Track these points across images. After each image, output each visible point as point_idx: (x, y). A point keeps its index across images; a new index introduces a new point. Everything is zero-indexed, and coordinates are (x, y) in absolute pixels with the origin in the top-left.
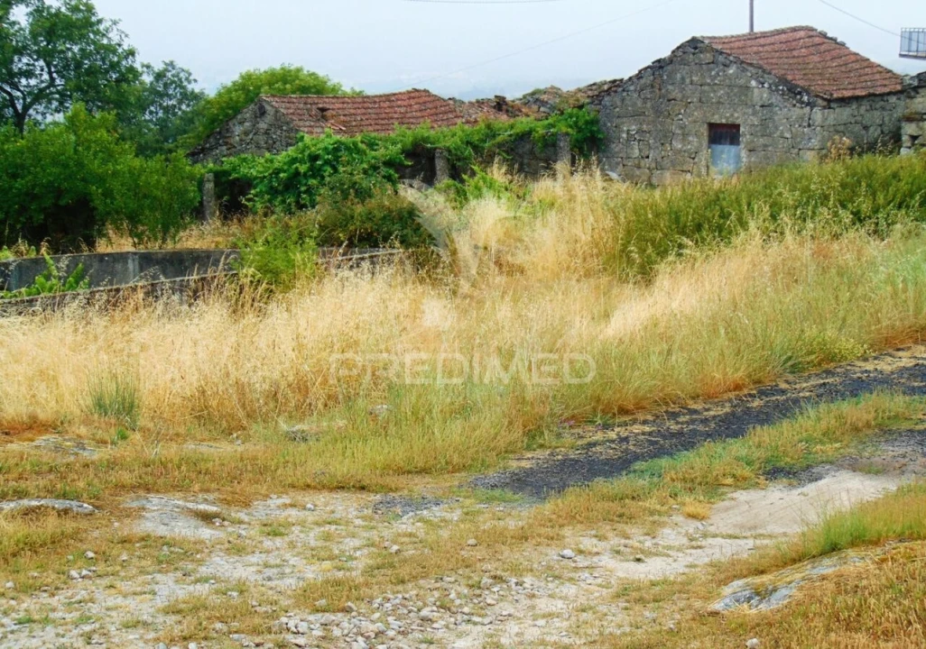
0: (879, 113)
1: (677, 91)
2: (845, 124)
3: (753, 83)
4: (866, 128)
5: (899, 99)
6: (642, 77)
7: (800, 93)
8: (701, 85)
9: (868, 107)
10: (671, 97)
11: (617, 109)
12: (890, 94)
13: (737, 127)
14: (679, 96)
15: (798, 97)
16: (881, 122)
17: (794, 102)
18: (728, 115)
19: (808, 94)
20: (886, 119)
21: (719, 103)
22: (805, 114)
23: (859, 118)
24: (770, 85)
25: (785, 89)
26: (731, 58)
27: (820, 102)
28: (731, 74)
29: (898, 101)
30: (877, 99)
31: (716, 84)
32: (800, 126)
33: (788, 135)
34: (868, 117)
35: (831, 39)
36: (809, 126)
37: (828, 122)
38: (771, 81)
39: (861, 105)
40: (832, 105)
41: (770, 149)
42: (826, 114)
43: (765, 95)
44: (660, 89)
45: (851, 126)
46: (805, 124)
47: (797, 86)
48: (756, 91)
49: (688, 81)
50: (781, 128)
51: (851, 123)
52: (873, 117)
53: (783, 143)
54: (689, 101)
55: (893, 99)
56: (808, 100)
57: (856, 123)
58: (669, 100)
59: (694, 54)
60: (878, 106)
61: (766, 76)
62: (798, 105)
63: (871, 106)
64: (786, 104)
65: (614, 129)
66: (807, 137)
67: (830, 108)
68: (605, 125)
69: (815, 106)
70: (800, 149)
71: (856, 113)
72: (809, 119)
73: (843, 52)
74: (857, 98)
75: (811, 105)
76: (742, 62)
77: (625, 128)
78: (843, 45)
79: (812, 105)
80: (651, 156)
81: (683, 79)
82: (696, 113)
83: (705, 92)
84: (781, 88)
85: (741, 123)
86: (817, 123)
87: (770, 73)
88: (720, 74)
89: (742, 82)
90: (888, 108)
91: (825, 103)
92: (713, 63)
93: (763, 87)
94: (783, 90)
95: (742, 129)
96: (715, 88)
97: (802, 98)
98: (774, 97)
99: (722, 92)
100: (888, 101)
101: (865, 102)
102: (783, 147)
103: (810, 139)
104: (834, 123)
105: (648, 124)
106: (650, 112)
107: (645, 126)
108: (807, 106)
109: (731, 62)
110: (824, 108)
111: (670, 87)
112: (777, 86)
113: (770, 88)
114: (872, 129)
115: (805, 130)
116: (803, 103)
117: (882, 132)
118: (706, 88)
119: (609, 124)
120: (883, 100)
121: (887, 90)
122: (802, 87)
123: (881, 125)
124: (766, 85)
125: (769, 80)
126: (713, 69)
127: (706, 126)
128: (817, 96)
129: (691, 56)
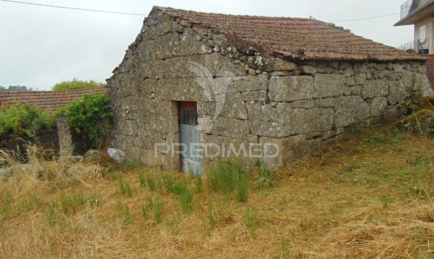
0: (384, 83)
1: (148, 69)
2: (334, 97)
3: (204, 48)
4: (367, 100)
5: (405, 68)
6: (128, 58)
7: (252, 54)
8: (164, 59)
9: (369, 76)
10: (145, 75)
11: (119, 90)
12: (395, 61)
13: (194, 104)
14: (150, 73)
15: (251, 59)
16: (387, 92)
17: (247, 68)
18: (186, 91)
19: (262, 52)
20: (393, 88)
21: (177, 77)
22: (261, 84)
23: (357, 89)
24: (220, 47)
25: (235, 50)
26: (183, 23)
27: (279, 63)
28: (184, 42)
29: (404, 71)
30: (380, 67)
31: (173, 56)
32: (256, 102)
33: (243, 116)
34: (370, 88)
35: (338, 28)
36: (268, 101)
37: (301, 95)
38: (220, 43)
39: (359, 72)
40: (306, 69)
41: (226, 133)
42: (295, 83)
43: (216, 63)
44: (138, 68)
45: (345, 98)
46: (263, 99)
47: (248, 44)
48: (207, 57)
49: (154, 56)
50: (235, 106)
51: (344, 95)
52: (376, 86)
53: (239, 126)
54: (157, 77)
55: (399, 68)
56: (262, 60)
57: (352, 94)
58: (145, 79)
59: (155, 25)
60: (381, 75)
61: (215, 36)
62: (251, 71)
63: (373, 74)
64: (237, 71)
65: (118, 108)
66: (266, 119)
67: (303, 74)
68: (114, 105)
69: (273, 71)
70: (259, 136)
71: (353, 83)
72: (268, 90)
73: (346, 34)
74: (352, 63)
75: (267, 69)
76: (193, 24)
77: (124, 108)
78: (348, 31)
79: (269, 69)
80: (139, 134)
81: (150, 54)
82: (162, 91)
83: (166, 66)
84: (230, 49)
85: (197, 100)
86: (277, 98)
87: (218, 33)
88: (176, 43)
89: (193, 49)
90: (394, 77)
91: (291, 66)
92: (169, 32)
93: (213, 51)
94: (232, 52)
95: (198, 107)
96: (174, 59)
97: (255, 59)
98: (225, 63)
99: (179, 64)
100: (393, 69)
101: (364, 68)
102: (239, 132)
103: (270, 121)
104: (316, 95)
105: (135, 104)
106: (134, 92)
107: (133, 106)
108: (262, 70)
109: (184, 26)
110: (291, 72)
111: (144, 65)
112: (225, 49)
113: (219, 51)
114: (375, 102)
115: (263, 107)
116: (256, 67)
117: (389, 104)
118: (167, 61)
119: (116, 104)
120: (387, 68)
121: (392, 58)
122: (254, 45)
123: (386, 96)
124: (215, 49)
125: (219, 40)
126: (169, 39)
127: (170, 104)
128: (275, 55)
129: (153, 28)
